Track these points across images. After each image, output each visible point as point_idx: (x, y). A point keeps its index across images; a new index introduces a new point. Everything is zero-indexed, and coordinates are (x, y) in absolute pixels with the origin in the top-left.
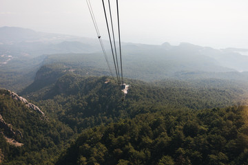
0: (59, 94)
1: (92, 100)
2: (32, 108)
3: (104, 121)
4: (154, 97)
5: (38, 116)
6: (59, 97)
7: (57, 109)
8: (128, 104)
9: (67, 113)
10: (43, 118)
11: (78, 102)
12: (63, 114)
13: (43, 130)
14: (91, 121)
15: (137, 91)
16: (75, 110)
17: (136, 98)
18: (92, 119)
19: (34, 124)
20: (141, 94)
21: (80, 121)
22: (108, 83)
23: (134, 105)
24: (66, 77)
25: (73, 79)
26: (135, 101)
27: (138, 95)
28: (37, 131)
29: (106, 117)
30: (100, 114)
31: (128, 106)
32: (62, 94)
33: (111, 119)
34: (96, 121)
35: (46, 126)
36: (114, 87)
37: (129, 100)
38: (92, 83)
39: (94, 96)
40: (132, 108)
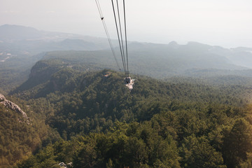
0: (53, 92)
1: (88, 98)
2: (9, 106)
3: (101, 124)
4: (168, 93)
5: (14, 117)
6: (52, 94)
7: (47, 109)
8: (134, 102)
9: (57, 113)
10: (22, 120)
11: (71, 100)
12: (52, 114)
13: (19, 136)
14: (85, 124)
15: (145, 85)
16: (67, 110)
17: (145, 94)
18: (87, 121)
19: (8, 127)
20: (151, 89)
21: (71, 124)
22: (109, 77)
23: (143, 102)
24: (62, 72)
25: (69, 74)
26: (143, 98)
27: (147, 89)
28: (11, 137)
29: (104, 119)
30: (96, 115)
31: (133, 104)
32: (57, 92)
33: (110, 121)
34: (91, 125)
35: (25, 130)
36: (117, 80)
37: (135, 96)
38: (90, 77)
39: (91, 92)
40: (141, 107)
